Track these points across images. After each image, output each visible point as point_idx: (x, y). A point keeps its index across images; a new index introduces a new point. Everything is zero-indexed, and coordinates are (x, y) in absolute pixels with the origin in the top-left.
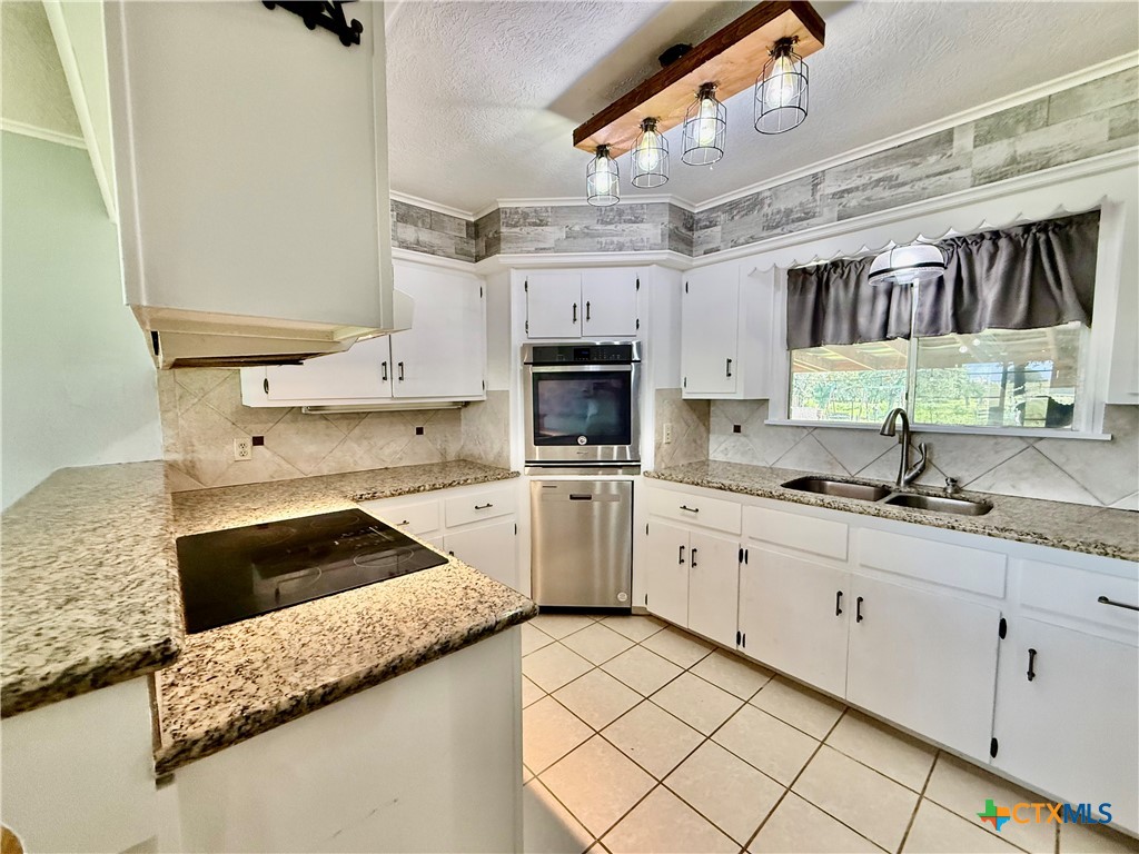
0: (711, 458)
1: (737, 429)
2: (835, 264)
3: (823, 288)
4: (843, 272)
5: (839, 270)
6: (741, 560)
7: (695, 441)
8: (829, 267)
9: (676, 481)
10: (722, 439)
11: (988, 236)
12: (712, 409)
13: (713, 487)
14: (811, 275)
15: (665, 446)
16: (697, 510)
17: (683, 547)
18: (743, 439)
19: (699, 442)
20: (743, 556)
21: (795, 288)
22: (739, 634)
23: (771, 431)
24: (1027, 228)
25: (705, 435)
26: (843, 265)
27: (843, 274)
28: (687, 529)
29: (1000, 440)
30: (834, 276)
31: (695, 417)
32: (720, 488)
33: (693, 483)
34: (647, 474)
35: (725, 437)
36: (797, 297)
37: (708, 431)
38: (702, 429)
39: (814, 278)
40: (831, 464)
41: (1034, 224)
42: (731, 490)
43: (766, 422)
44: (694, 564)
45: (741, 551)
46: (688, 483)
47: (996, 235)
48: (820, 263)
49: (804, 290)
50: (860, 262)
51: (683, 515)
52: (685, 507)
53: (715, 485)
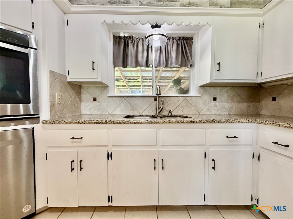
0: (83, 113)
1: (95, 99)
2: (130, 37)
3: (126, 45)
4: (133, 40)
5: (131, 39)
6: (108, 158)
7: (75, 105)
8: (128, 37)
9: (66, 123)
10: (88, 104)
11: (171, 38)
12: (82, 90)
13: (92, 123)
14: (122, 39)
15: (58, 106)
16: (82, 138)
17: (73, 161)
18: (98, 104)
19: (76, 105)
20: (109, 156)
21: (116, 43)
22: (109, 196)
23: (111, 99)
24: (180, 38)
25: (79, 103)
26: (133, 38)
27: (132, 42)
28: (75, 150)
29: (179, 98)
30: (130, 42)
31: (74, 93)
32: (96, 123)
33: (79, 123)
34: (45, 122)
35: (89, 103)
36: (117, 47)
37: (81, 101)
38: (78, 99)
39: (123, 40)
40: (133, 110)
41: (181, 37)
42: (102, 123)
43: (108, 95)
44: (81, 169)
45: (108, 154)
46: (76, 123)
47: (173, 38)
48: (125, 35)
49: (119, 45)
50: (138, 38)
51: (73, 142)
52: (73, 138)
53: (93, 121)
